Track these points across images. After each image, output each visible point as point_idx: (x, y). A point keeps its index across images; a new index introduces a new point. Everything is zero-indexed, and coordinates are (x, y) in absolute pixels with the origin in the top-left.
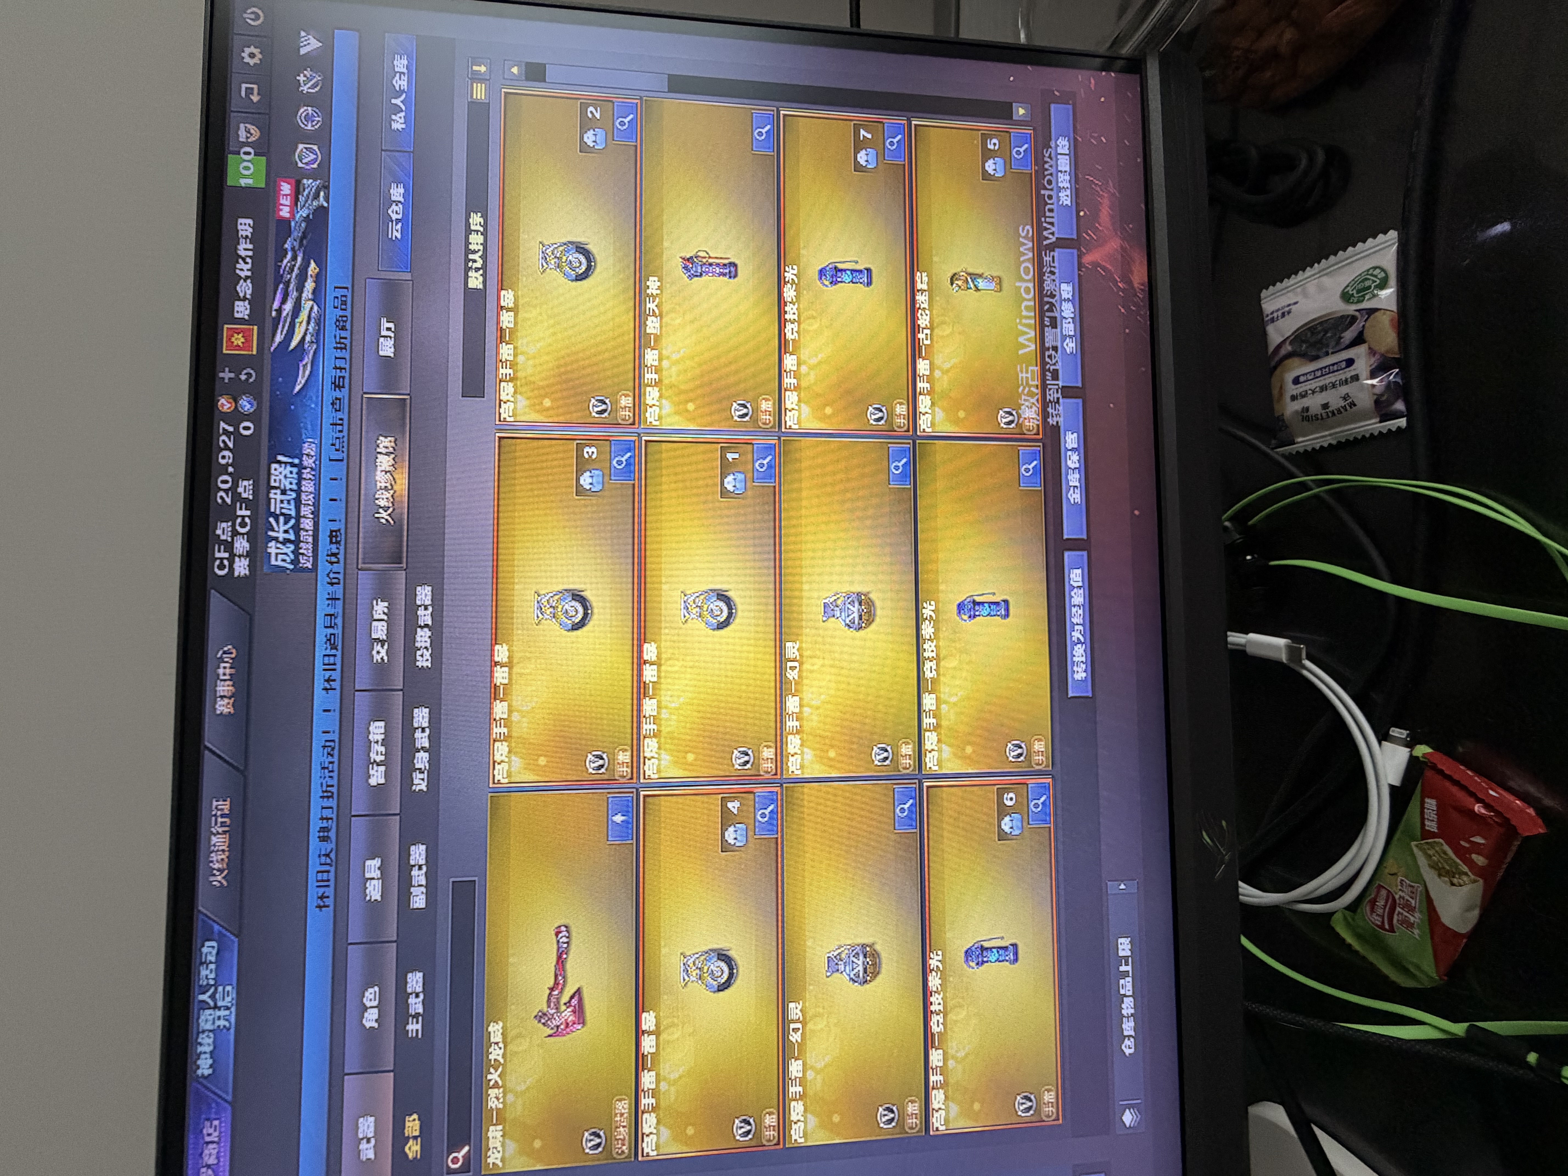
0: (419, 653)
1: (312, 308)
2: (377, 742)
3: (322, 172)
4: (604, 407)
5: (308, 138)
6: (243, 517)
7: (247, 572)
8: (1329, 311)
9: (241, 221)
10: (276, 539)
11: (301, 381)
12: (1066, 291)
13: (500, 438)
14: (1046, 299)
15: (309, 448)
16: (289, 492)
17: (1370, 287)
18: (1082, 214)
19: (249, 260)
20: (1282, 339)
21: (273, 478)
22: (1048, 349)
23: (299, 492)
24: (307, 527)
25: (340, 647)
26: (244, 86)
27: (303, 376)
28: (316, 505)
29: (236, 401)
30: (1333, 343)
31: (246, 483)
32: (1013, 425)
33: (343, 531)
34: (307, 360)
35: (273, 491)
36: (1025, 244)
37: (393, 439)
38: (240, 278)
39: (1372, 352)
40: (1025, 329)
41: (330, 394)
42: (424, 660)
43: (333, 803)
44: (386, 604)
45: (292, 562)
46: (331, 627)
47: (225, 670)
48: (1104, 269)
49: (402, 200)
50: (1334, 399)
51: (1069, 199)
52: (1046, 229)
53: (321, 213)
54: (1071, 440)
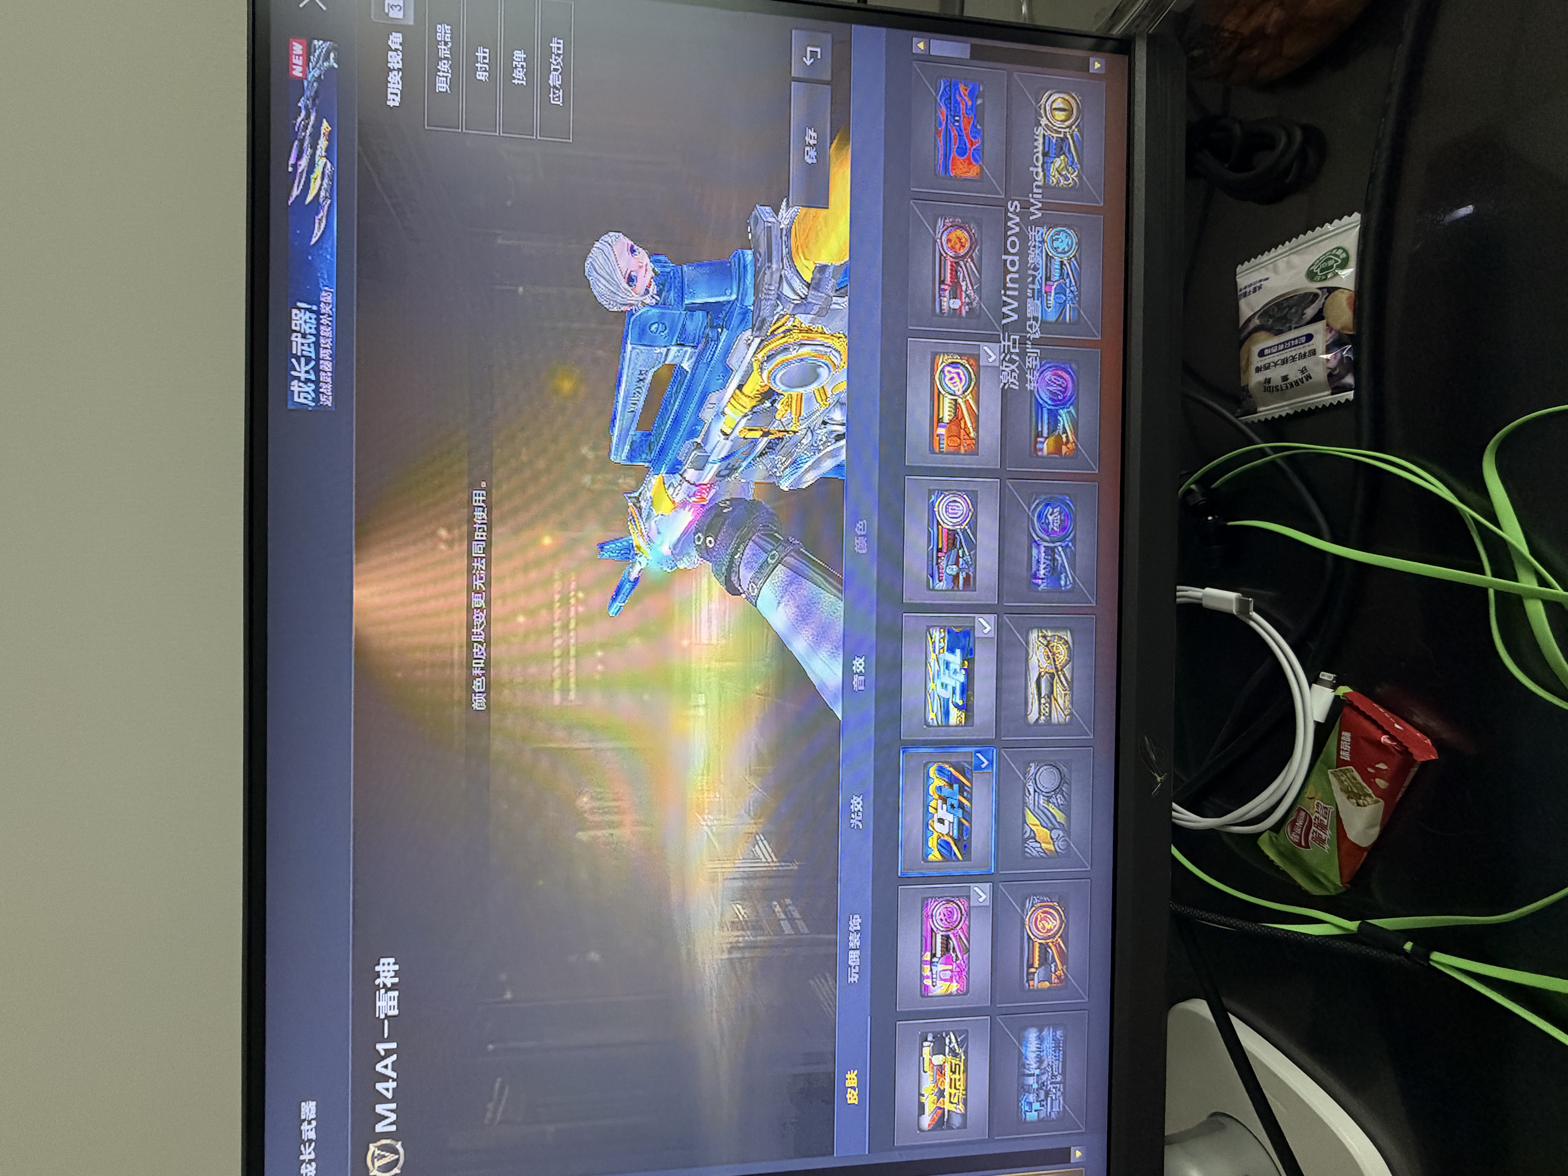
1: (325, 165)
8: (1295, 288)
10: (299, 379)
11: (317, 233)
16: (308, 336)
17: (1332, 267)
20: (1252, 313)
27: (319, 229)
30: (1295, 319)
34: (322, 214)
35: (294, 334)
39: (1329, 328)
50: (1293, 371)
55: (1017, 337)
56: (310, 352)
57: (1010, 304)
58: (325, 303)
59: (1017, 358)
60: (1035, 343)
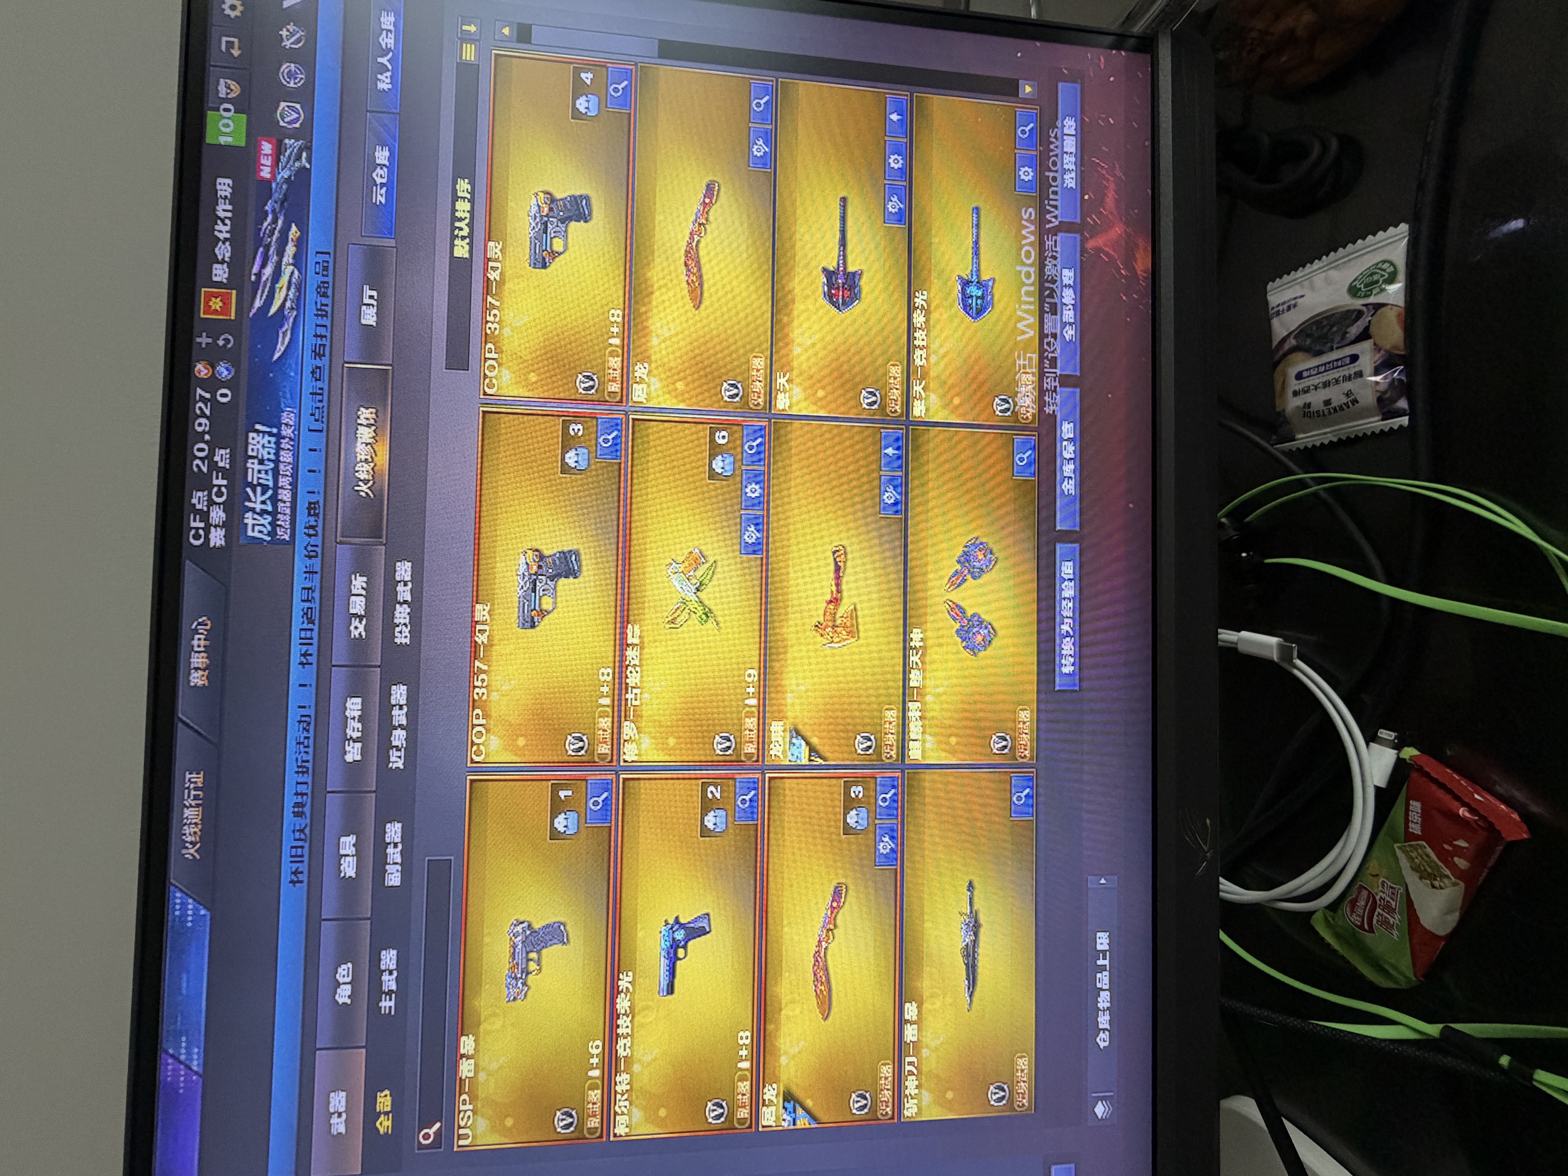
0: (397, 629)
1: (292, 273)
2: (354, 718)
3: (305, 133)
4: (591, 383)
5: (290, 95)
6: (220, 486)
7: (223, 543)
8: (1335, 305)
9: (219, 180)
10: (253, 510)
11: (281, 348)
12: (1068, 276)
13: (484, 412)
14: (1047, 285)
15: (287, 417)
16: (266, 462)
17: (1377, 282)
18: (1086, 197)
19: (227, 222)
20: (1286, 333)
21: (250, 447)
22: (1047, 336)
23: (277, 462)
24: (285, 499)
25: (317, 622)
26: (224, 39)
27: (283, 343)
28: (295, 475)
29: (213, 367)
30: (1337, 339)
31: (222, 452)
32: (1009, 413)
33: (321, 504)
34: (288, 326)
35: (250, 461)
36: (1027, 227)
37: (374, 410)
38: (219, 239)
39: (1377, 348)
40: (1024, 315)
41: (309, 362)
42: (403, 637)
43: (308, 778)
44: (365, 579)
45: (269, 534)
46: (308, 601)
47: (199, 642)
48: (1108, 255)
49: (387, 164)
50: (1336, 394)
51: (1074, 182)
52: (1050, 212)
53: (303, 175)
54: (1067, 430)
56: (267, 480)
58: (286, 425)
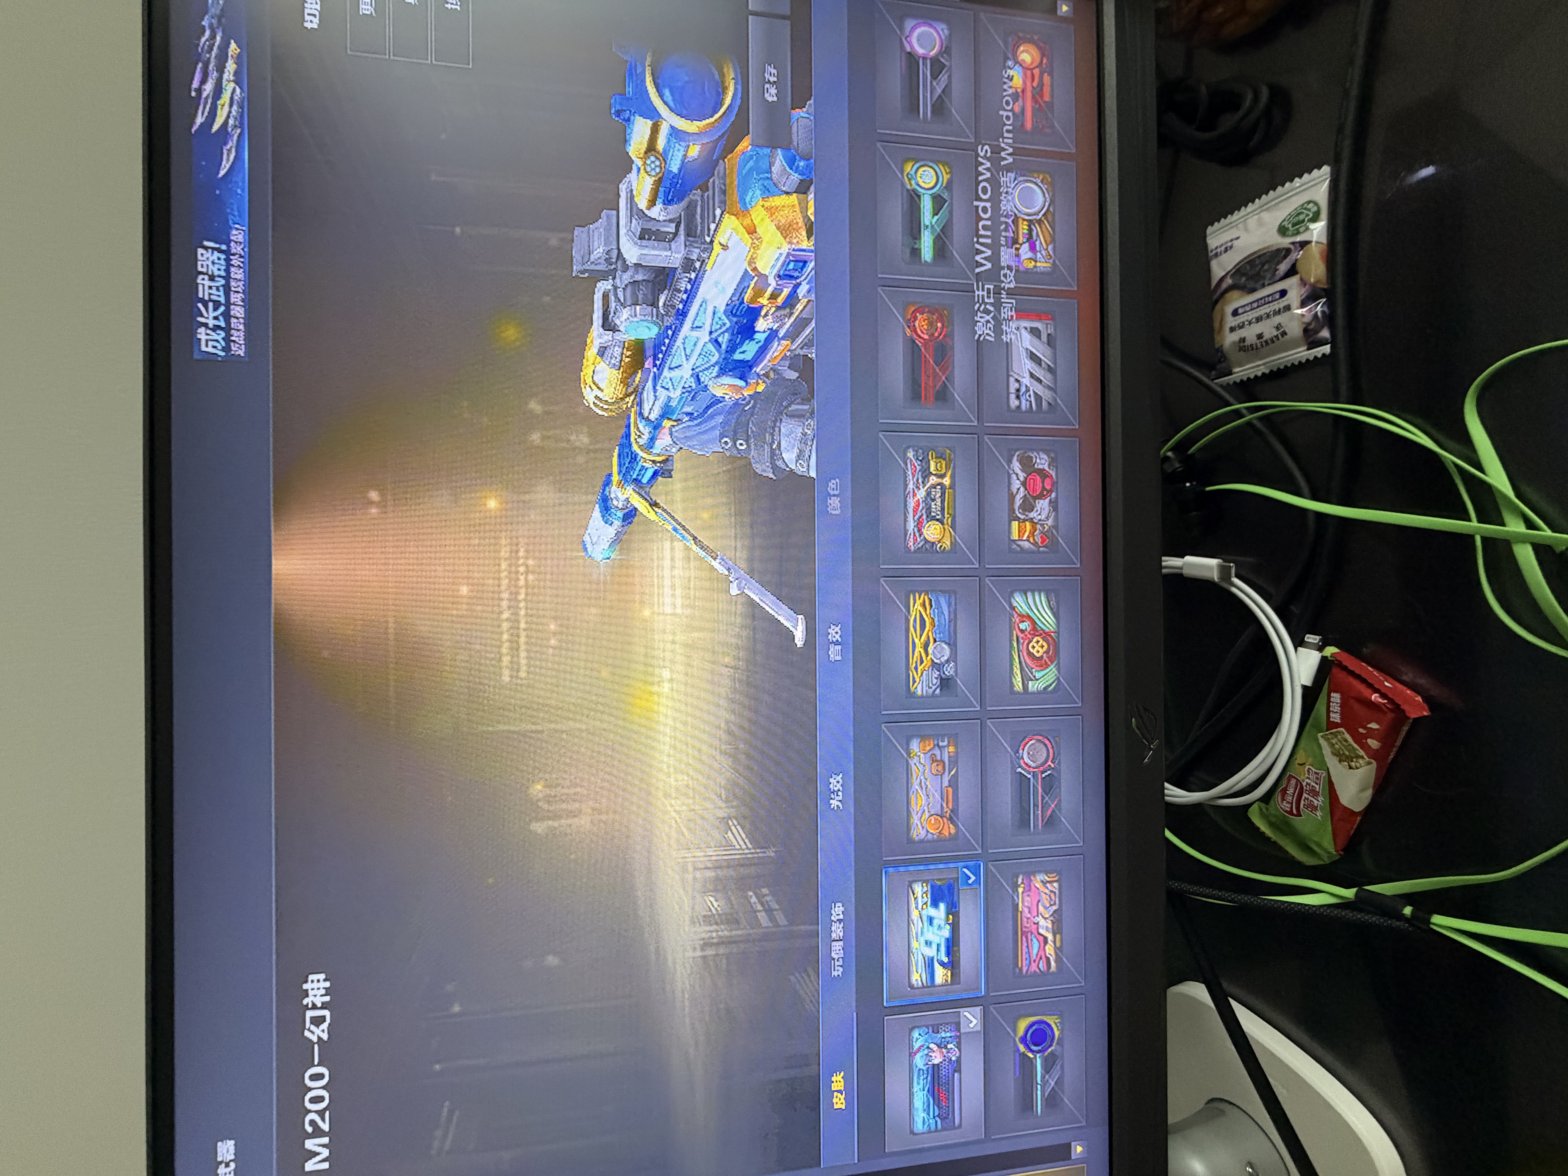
1: (234, 90)
8: (1266, 245)
11: (226, 165)
17: (1303, 221)
21: (200, 263)
27: (228, 160)
30: (1268, 275)
34: (231, 144)
35: (200, 277)
39: (1303, 282)
45: (223, 349)
50: (1267, 329)
55: (992, 287)
56: (219, 296)
57: (983, 252)
58: (236, 242)
59: (992, 309)
60: (1010, 293)
